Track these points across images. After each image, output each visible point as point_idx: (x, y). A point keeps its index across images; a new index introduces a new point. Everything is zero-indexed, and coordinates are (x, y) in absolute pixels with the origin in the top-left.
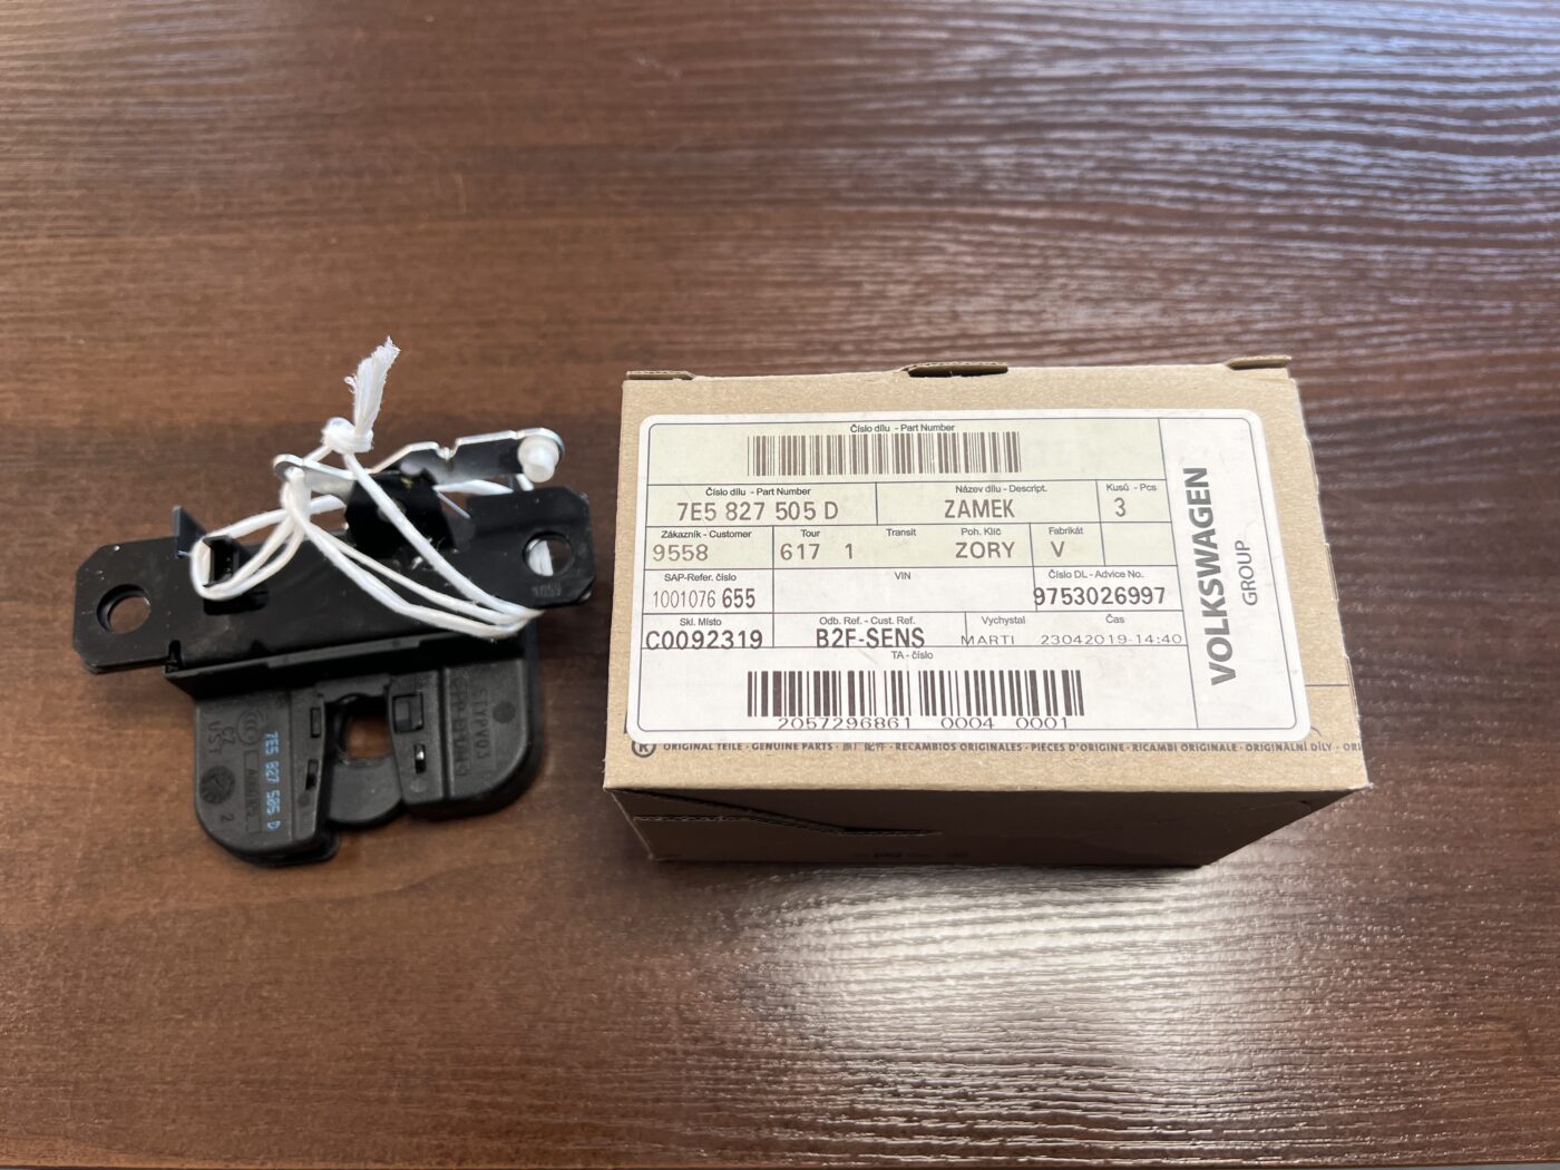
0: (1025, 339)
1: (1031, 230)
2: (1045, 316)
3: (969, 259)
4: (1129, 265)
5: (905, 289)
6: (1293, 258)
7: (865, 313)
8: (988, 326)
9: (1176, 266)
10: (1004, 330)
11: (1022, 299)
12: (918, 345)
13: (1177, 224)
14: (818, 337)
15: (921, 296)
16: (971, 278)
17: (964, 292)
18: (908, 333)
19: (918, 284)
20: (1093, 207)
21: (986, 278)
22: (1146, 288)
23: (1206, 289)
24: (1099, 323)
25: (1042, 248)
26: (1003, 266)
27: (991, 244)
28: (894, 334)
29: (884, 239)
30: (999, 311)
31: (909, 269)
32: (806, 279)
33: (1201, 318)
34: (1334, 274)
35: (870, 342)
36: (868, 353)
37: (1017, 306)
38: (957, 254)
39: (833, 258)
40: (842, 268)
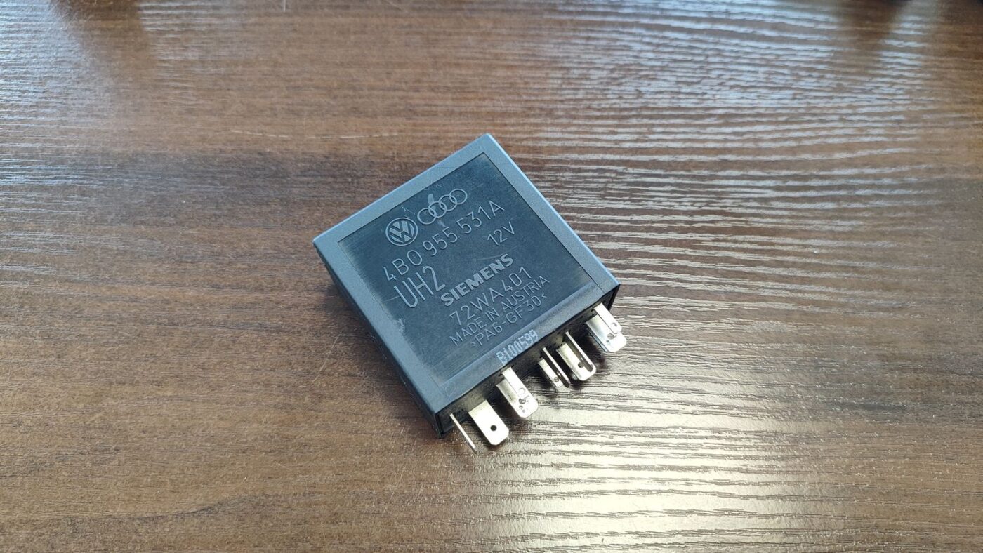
0: (692, 113)
1: (696, 36)
2: (706, 97)
3: (651, 55)
4: (768, 63)
5: (604, 74)
6: (888, 63)
7: (573, 89)
8: (664, 102)
9: (802, 65)
10: (675, 105)
11: (689, 84)
12: (612, 113)
13: (801, 37)
14: (537, 105)
15: (615, 79)
16: (652, 68)
17: (646, 77)
18: (605, 104)
19: (612, 71)
20: (741, 23)
21: (663, 69)
22: (780, 80)
23: (825, 82)
24: (745, 103)
25: (705, 49)
26: (675, 61)
27: (666, 45)
28: (595, 104)
29: (588, 38)
30: (672, 92)
31: (606, 60)
32: (529, 64)
33: (821, 103)
34: (919, 75)
35: (577, 110)
36: (574, 117)
37: (685, 89)
38: (641, 51)
39: (550, 50)
40: (558, 57)
